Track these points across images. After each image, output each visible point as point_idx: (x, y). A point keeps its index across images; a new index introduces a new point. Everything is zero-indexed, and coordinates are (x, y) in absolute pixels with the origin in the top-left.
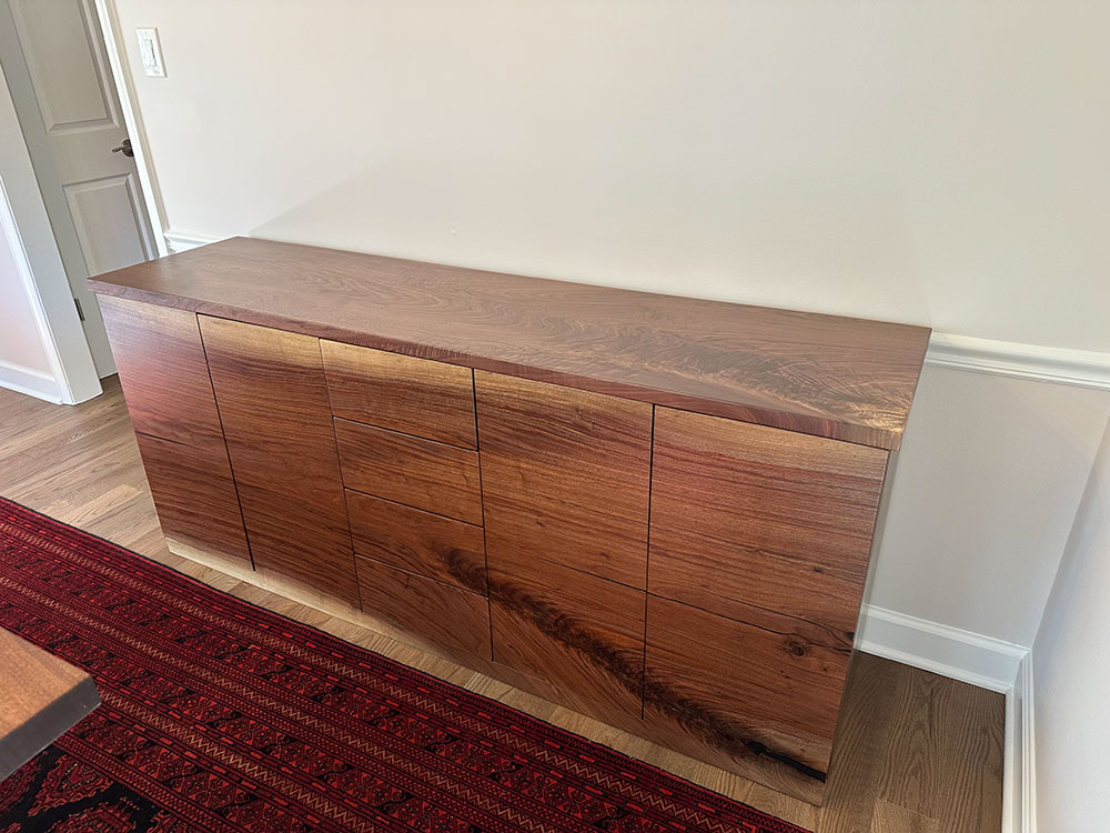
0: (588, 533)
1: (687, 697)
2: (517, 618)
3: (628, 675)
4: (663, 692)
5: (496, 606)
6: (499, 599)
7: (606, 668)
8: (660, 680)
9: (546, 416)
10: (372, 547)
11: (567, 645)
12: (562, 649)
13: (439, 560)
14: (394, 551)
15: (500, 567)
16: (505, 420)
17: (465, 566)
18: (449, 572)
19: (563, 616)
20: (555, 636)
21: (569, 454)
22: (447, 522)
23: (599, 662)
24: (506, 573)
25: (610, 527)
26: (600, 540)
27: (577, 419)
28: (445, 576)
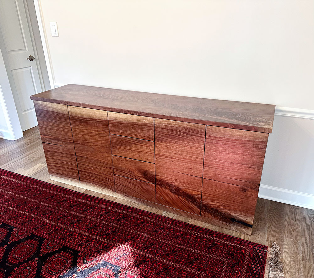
0: (186, 163)
1: (214, 207)
2: (164, 189)
3: (197, 203)
4: (207, 206)
5: (158, 186)
6: (159, 184)
7: (190, 201)
8: (206, 203)
9: (175, 130)
10: (120, 172)
11: (179, 196)
12: (177, 197)
13: (140, 174)
14: (126, 173)
15: (159, 175)
16: (163, 132)
17: (148, 175)
18: (144, 178)
19: (178, 187)
20: (175, 194)
21: (181, 140)
22: (144, 163)
23: (188, 200)
24: (161, 176)
25: (192, 160)
26: (190, 164)
27: (184, 130)
28: (142, 179)
